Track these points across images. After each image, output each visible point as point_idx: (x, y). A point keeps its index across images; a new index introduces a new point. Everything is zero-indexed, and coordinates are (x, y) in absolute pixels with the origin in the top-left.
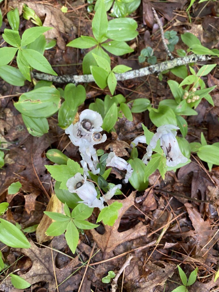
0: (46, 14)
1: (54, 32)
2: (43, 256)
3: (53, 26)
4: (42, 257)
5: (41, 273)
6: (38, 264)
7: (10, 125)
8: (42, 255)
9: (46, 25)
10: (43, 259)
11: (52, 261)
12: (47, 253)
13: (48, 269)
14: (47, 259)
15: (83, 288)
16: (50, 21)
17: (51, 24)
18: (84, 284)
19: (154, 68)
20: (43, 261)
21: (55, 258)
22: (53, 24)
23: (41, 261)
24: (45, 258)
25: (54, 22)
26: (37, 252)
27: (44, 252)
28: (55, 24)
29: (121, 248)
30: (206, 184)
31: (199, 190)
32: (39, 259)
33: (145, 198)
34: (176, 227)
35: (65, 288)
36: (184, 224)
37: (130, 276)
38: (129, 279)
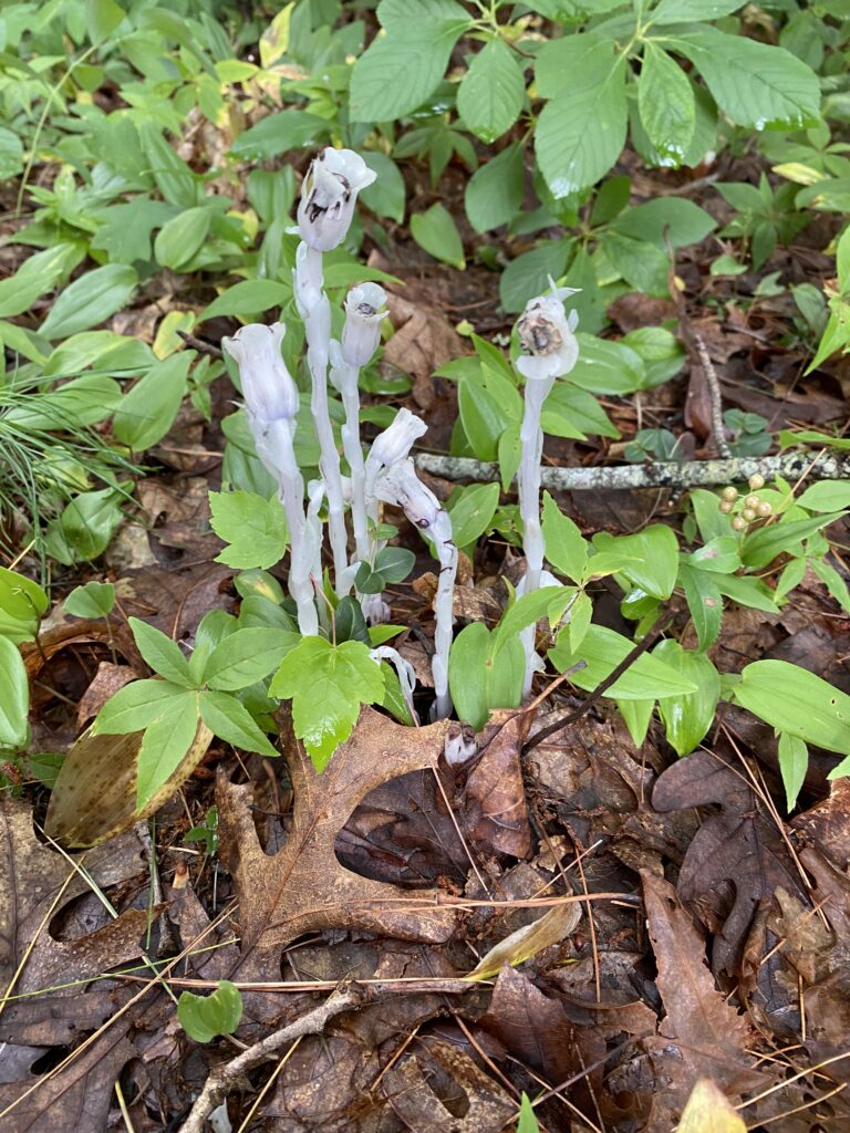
0: (410, 318)
1: (415, 361)
2: (32, 871)
3: (419, 347)
4: (25, 872)
7: (184, 513)
8: (29, 868)
9: (402, 337)
10: (24, 879)
11: (49, 906)
12: (50, 874)
13: (17, 923)
14: (38, 890)
15: (92, 1057)
16: (417, 335)
17: (415, 342)
18: (103, 1045)
19: (662, 468)
20: (22, 888)
21: (63, 903)
22: (421, 343)
23: (13, 881)
24: (31, 882)
25: (425, 340)
26: (25, 849)
27: (44, 863)
28: (427, 346)
29: (323, 962)
30: (771, 876)
31: (732, 884)
32: (13, 871)
33: (480, 749)
34: (584, 970)
35: (27, 1025)
36: (626, 983)
37: (302, 1097)
38: (292, 1104)
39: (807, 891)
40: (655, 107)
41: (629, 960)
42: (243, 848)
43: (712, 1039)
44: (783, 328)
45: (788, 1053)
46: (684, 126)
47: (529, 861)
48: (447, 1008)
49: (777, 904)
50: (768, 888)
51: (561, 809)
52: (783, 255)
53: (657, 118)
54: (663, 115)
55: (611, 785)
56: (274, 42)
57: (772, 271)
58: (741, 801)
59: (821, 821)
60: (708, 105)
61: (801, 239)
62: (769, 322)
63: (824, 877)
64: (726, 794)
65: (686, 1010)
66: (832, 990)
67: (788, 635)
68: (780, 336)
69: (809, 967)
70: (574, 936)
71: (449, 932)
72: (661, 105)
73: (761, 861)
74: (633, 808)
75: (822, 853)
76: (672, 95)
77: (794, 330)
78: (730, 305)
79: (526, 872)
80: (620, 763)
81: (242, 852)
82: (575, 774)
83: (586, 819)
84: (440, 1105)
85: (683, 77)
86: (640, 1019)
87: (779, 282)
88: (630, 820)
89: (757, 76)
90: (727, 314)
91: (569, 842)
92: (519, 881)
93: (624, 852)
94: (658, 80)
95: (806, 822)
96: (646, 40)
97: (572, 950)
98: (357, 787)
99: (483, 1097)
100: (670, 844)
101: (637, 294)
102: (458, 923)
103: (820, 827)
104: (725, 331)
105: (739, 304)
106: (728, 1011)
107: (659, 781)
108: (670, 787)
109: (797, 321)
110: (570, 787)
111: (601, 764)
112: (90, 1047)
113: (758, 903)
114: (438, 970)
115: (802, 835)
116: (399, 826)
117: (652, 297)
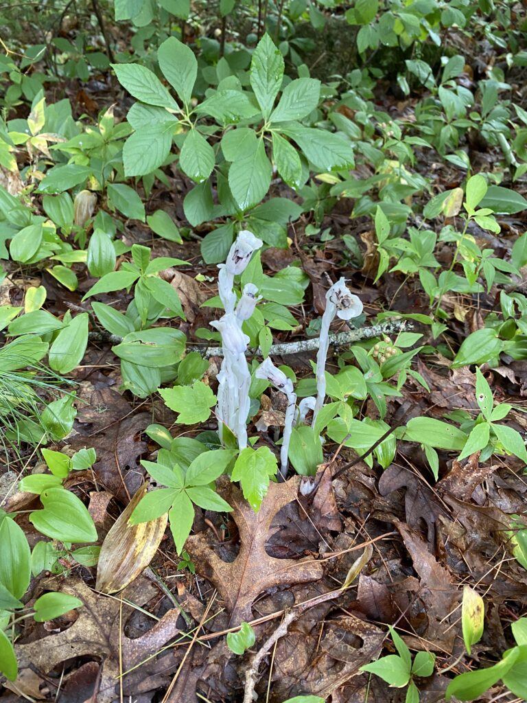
0: (174, 276)
2: (101, 610)
3: (182, 291)
4: (98, 612)
5: (92, 640)
6: (89, 622)
8: (99, 609)
10: (99, 615)
11: (118, 624)
12: (110, 609)
13: (107, 638)
14: (109, 618)
15: (180, 685)
17: (179, 288)
18: (182, 678)
20: (100, 619)
21: (125, 620)
22: (182, 289)
23: (94, 617)
24: (104, 616)
25: (183, 287)
26: (91, 600)
27: (105, 604)
29: (270, 606)
30: (435, 511)
31: (422, 518)
32: (92, 613)
33: (316, 485)
34: (382, 571)
35: (137, 684)
36: (399, 572)
37: (288, 665)
38: (285, 670)
39: (449, 513)
40: (283, 163)
41: (397, 562)
42: (213, 564)
43: (440, 584)
44: (340, 257)
45: (467, 580)
46: (297, 171)
47: (343, 532)
48: (335, 606)
49: (441, 522)
50: (436, 517)
51: (345, 505)
52: (329, 219)
53: (285, 168)
54: (287, 167)
55: (359, 489)
56: (36, 120)
57: (327, 228)
58: (413, 483)
59: (448, 482)
60: (304, 160)
61: (334, 210)
62: (334, 255)
63: (454, 505)
64: (407, 481)
65: (427, 574)
66: (472, 551)
67: (400, 405)
68: (340, 261)
69: (462, 544)
70: (372, 559)
71: (322, 573)
72: (286, 162)
73: (429, 506)
74: (373, 497)
75: (452, 496)
76: (289, 157)
77: (345, 257)
78: (315, 248)
79: (345, 537)
80: (360, 478)
81: (213, 566)
82: (344, 488)
83: (356, 507)
84: (349, 647)
85: (293, 149)
86: (412, 583)
87: (331, 233)
88: (375, 503)
89: (324, 147)
90: (314, 253)
91: (354, 519)
92: (342, 541)
93: (379, 517)
94: (282, 151)
95: (441, 484)
96: (270, 130)
97: (373, 565)
98: (269, 517)
99: (368, 635)
100: (393, 509)
101: (272, 248)
102: (324, 568)
103: (448, 485)
104: (316, 262)
105: (319, 247)
106: (442, 569)
107: (380, 482)
108: (385, 484)
109: (345, 253)
110: (345, 495)
111: (353, 481)
112: (176, 682)
113: (435, 524)
114: (323, 591)
115: (441, 490)
116: (282, 532)
117: (279, 249)
